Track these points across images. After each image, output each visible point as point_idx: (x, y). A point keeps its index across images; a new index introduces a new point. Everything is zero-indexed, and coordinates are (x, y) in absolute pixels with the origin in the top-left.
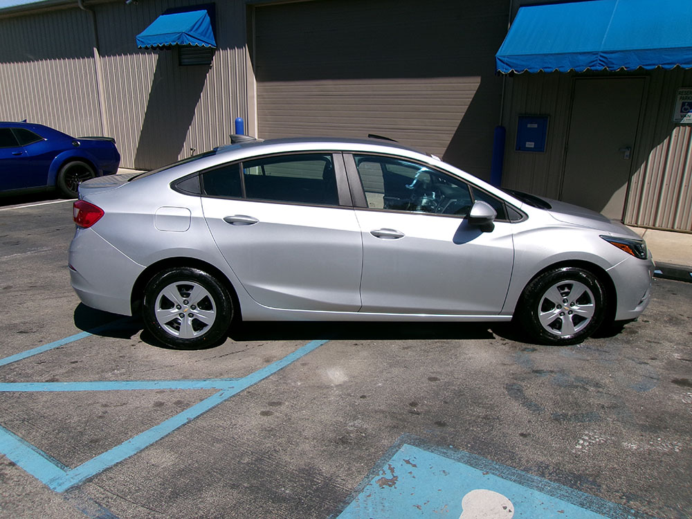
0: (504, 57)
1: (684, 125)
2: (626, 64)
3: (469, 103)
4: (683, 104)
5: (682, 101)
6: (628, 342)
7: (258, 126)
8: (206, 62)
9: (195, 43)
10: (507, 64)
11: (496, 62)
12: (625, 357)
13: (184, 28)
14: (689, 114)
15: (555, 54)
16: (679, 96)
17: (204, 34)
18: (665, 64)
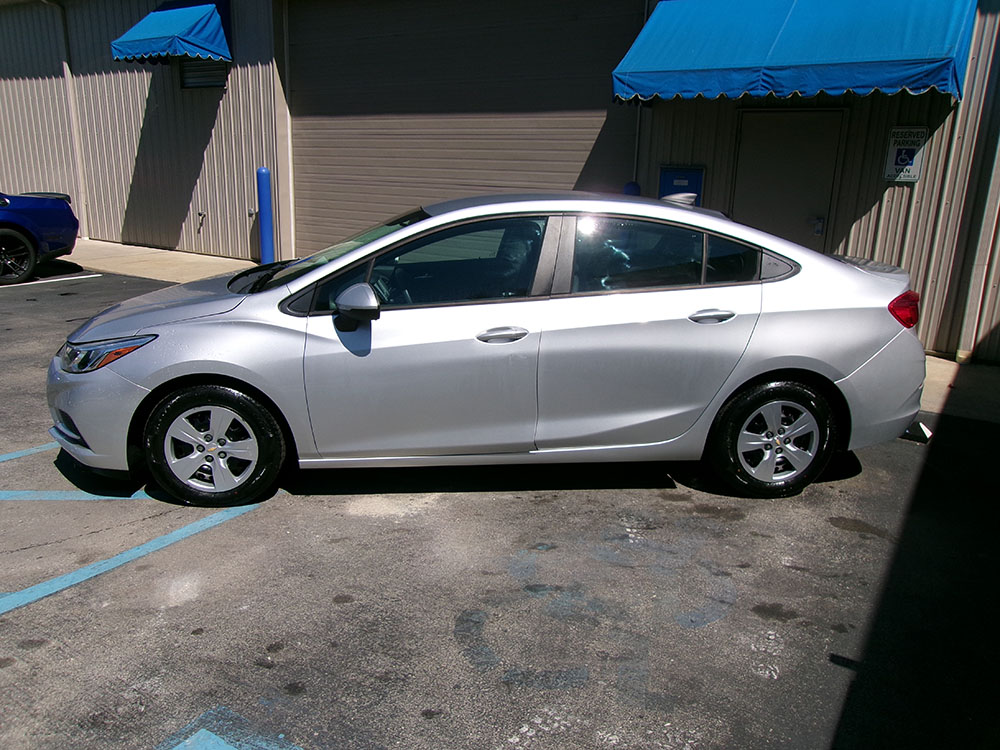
0: (625, 74)
1: (901, 184)
2: (801, 86)
3: (591, 148)
4: (899, 152)
5: (897, 147)
6: (718, 535)
7: (294, 181)
8: (218, 84)
9: (198, 53)
10: (628, 86)
11: (613, 81)
12: (698, 562)
13: (177, 30)
14: (908, 167)
15: (698, 70)
16: (892, 140)
17: (212, 39)
18: (858, 87)
